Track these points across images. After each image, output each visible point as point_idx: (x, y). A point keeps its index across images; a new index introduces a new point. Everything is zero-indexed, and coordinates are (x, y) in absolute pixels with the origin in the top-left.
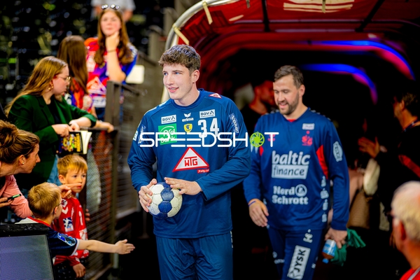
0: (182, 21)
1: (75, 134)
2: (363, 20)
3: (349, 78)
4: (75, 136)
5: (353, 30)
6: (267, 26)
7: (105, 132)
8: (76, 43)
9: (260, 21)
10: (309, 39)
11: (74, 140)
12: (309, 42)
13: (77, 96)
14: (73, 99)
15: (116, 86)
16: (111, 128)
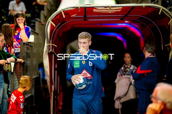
0: (52, 17)
1: (8, 64)
2: (124, 16)
3: (115, 38)
4: (8, 65)
5: (119, 19)
6: (85, 18)
7: (20, 63)
8: (8, 26)
9: (83, 16)
10: (101, 23)
11: (7, 66)
12: (101, 24)
13: (9, 48)
14: (7, 50)
15: (24, 43)
16: (23, 61)
